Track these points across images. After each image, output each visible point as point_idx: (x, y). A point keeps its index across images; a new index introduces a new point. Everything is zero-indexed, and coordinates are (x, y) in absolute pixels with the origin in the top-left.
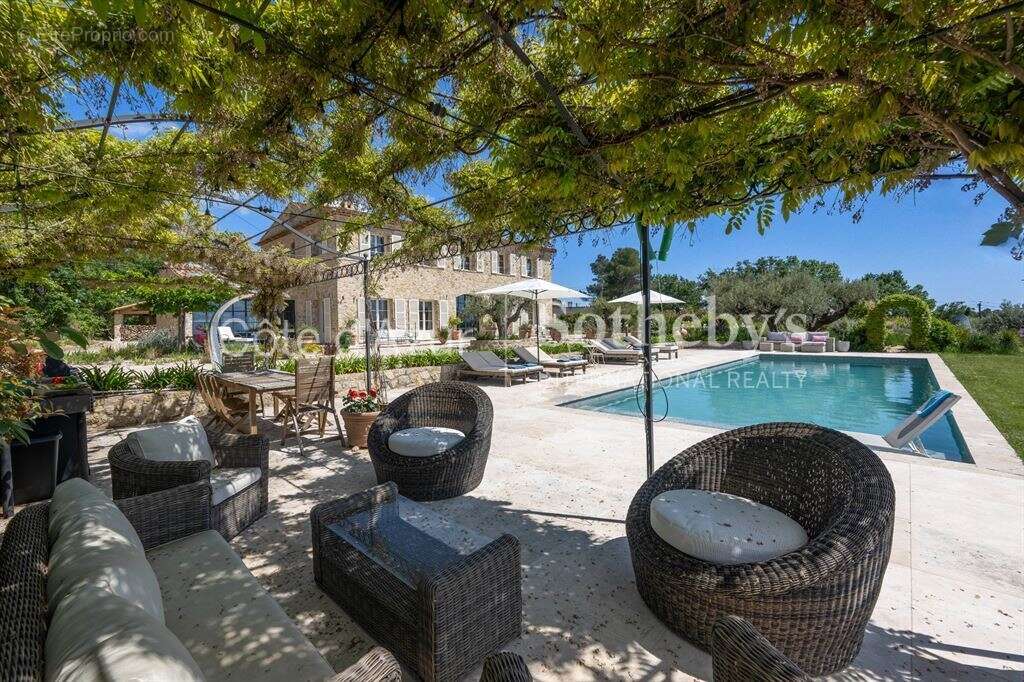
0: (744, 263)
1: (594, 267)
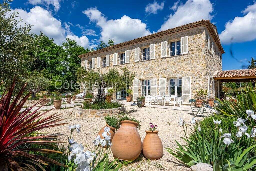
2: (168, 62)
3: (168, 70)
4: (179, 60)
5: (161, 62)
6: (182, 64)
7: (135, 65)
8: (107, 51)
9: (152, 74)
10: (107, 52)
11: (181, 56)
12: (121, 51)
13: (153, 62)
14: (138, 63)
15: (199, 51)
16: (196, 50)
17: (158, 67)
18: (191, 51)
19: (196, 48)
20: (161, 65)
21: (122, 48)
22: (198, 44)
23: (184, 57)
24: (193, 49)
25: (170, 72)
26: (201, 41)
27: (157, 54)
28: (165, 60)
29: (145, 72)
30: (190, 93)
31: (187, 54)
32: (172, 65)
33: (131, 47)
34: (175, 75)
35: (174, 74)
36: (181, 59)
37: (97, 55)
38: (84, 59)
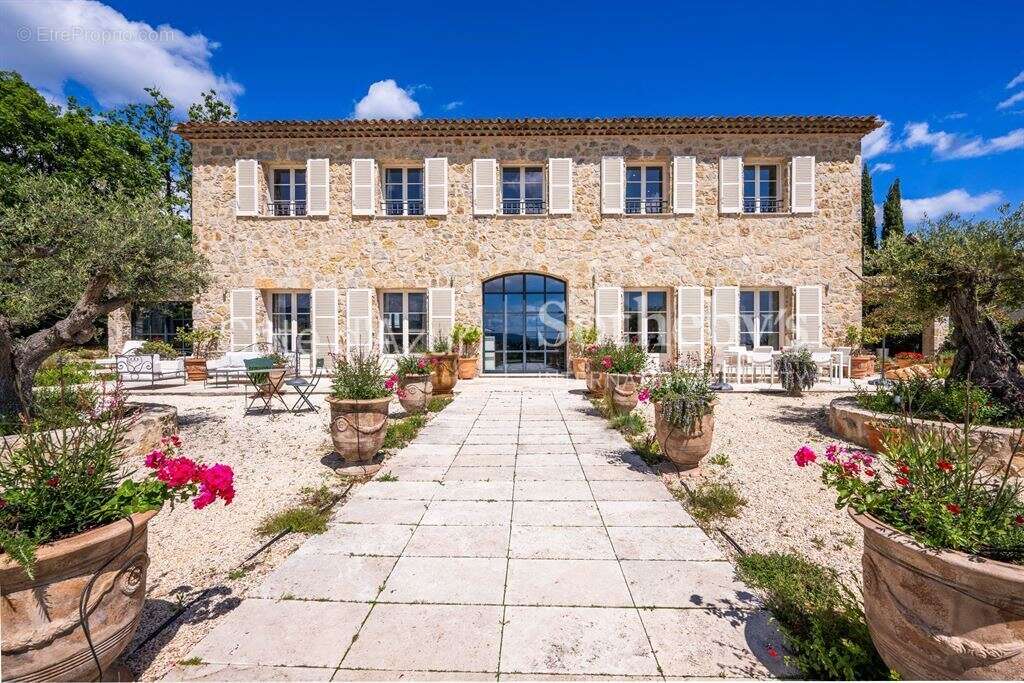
2: (745, 232)
3: (746, 259)
4: (782, 231)
5: (715, 227)
6: (794, 244)
7: (600, 228)
8: (428, 138)
9: (683, 270)
10: (422, 142)
11: (791, 219)
12: (522, 153)
13: (684, 225)
14: (613, 221)
15: (845, 208)
16: (835, 205)
17: (704, 246)
18: (821, 206)
19: (837, 201)
20: (718, 239)
21: (529, 140)
22: (843, 189)
23: (797, 221)
24: (827, 201)
25: (752, 268)
26: (849, 181)
27: (703, 198)
28: (732, 223)
29: (648, 260)
30: (820, 337)
31: (808, 215)
32: (759, 244)
33: (577, 148)
34: (770, 280)
35: (766, 276)
36: (789, 229)
37: (349, 148)
38: (229, 152)
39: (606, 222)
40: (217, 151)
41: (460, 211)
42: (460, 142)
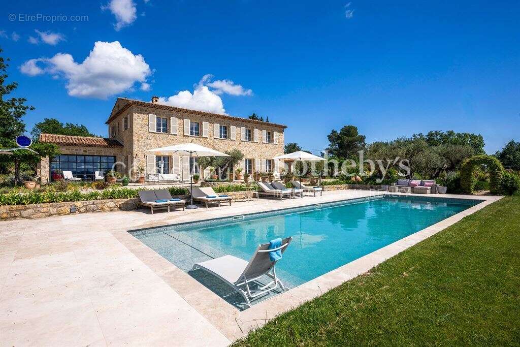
0: (419, 135)
1: (329, 137)
2: (266, 147)
3: (267, 153)
5: (261, 145)
6: (274, 150)
9: (256, 155)
12: (225, 123)
13: (256, 145)
17: (260, 150)
20: (262, 148)
24: (279, 142)
27: (259, 139)
29: (250, 152)
31: (276, 144)
32: (269, 150)
33: (236, 124)
36: (273, 147)
37: (182, 115)
38: (146, 111)
39: (242, 143)
40: (142, 110)
41: (211, 137)
42: (210, 118)
